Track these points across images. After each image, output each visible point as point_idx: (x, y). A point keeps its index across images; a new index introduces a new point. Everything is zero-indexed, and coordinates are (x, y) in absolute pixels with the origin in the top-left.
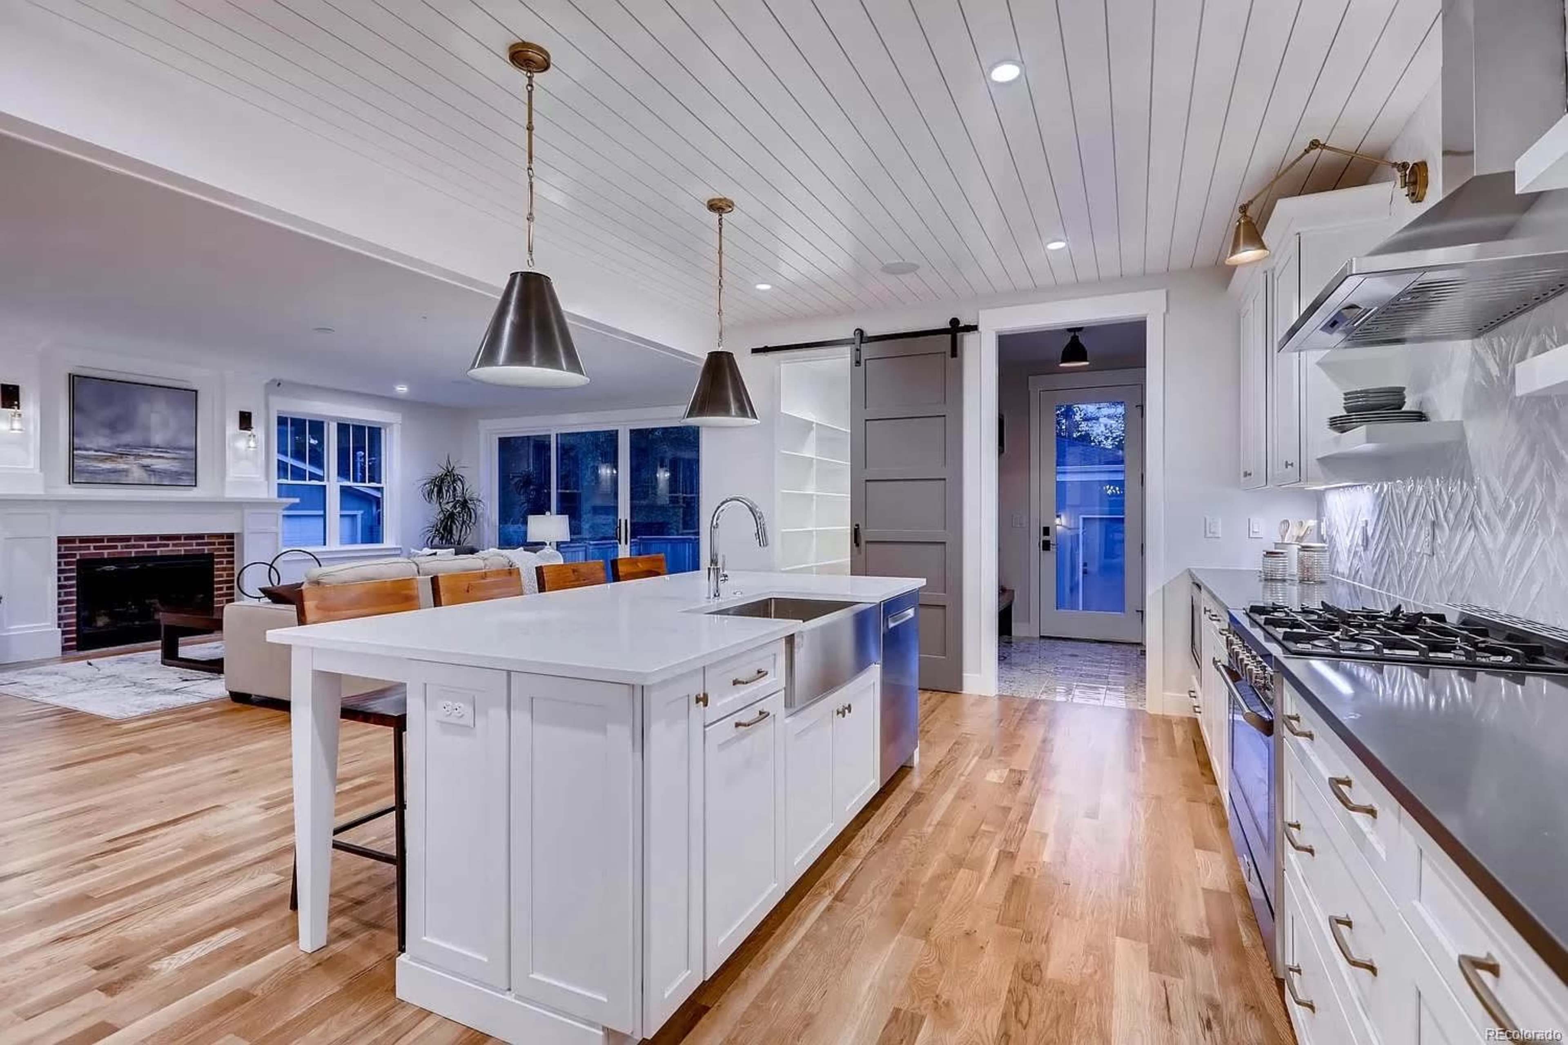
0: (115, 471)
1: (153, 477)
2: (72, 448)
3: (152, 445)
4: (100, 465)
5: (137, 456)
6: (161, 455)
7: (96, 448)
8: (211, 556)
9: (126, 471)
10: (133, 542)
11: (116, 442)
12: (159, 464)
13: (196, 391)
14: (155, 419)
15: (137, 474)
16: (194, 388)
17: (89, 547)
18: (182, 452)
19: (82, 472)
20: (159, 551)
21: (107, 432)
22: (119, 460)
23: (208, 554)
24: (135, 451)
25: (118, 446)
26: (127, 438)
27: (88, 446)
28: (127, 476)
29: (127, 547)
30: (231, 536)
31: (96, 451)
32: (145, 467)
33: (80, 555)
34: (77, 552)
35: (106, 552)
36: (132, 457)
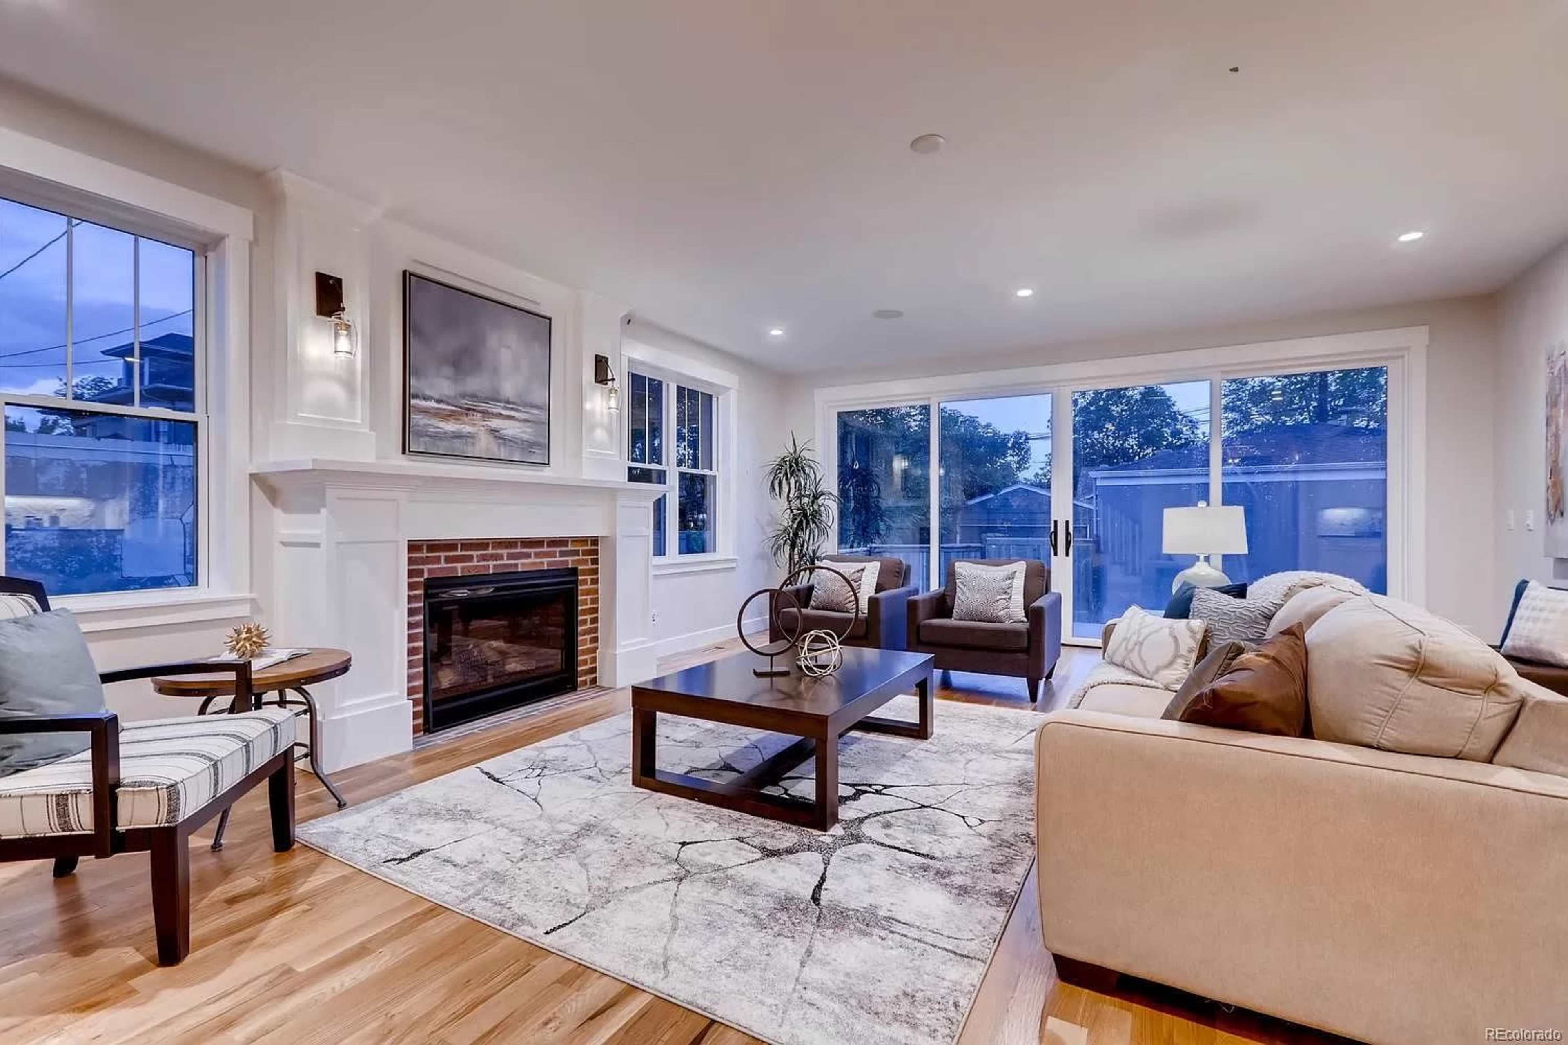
0: (458, 436)
1: (502, 449)
2: (406, 395)
3: (502, 397)
4: (442, 425)
5: (486, 414)
6: (512, 413)
7: (437, 397)
8: (574, 572)
9: (471, 436)
10: (490, 551)
11: (461, 389)
12: (511, 429)
13: (550, 319)
14: (506, 357)
15: (484, 444)
16: (548, 314)
17: (440, 557)
18: (534, 411)
19: (420, 434)
20: (522, 565)
21: (448, 370)
22: (465, 419)
23: (572, 569)
24: (484, 406)
25: (463, 396)
26: (475, 384)
27: (428, 393)
28: (473, 444)
29: (484, 558)
30: (595, 541)
31: (439, 401)
32: (494, 432)
33: (429, 570)
34: (426, 567)
35: (459, 565)
36: (479, 415)
